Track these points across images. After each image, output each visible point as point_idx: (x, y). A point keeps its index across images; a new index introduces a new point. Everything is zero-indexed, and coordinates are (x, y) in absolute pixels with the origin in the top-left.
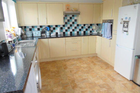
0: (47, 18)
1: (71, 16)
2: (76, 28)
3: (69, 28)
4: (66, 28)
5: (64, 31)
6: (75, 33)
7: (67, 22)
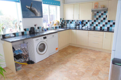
0: (79, 15)
1: (103, 12)
2: (106, 23)
3: (99, 23)
4: (97, 23)
5: (95, 25)
6: (106, 28)
7: (98, 18)
